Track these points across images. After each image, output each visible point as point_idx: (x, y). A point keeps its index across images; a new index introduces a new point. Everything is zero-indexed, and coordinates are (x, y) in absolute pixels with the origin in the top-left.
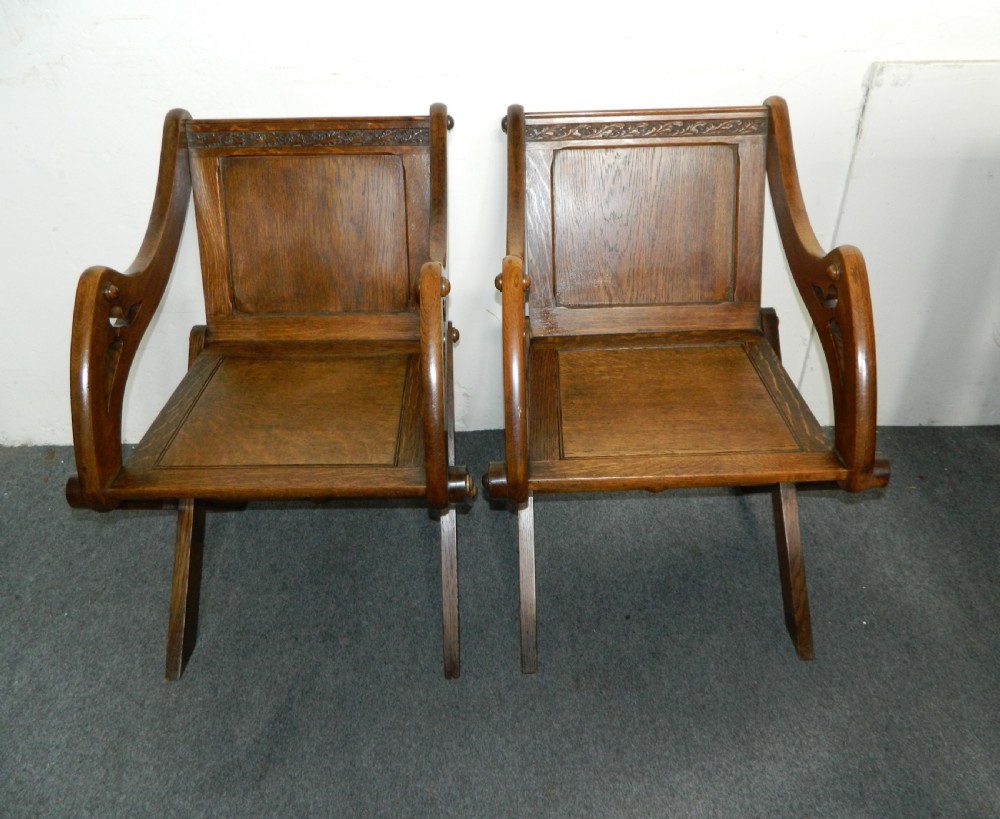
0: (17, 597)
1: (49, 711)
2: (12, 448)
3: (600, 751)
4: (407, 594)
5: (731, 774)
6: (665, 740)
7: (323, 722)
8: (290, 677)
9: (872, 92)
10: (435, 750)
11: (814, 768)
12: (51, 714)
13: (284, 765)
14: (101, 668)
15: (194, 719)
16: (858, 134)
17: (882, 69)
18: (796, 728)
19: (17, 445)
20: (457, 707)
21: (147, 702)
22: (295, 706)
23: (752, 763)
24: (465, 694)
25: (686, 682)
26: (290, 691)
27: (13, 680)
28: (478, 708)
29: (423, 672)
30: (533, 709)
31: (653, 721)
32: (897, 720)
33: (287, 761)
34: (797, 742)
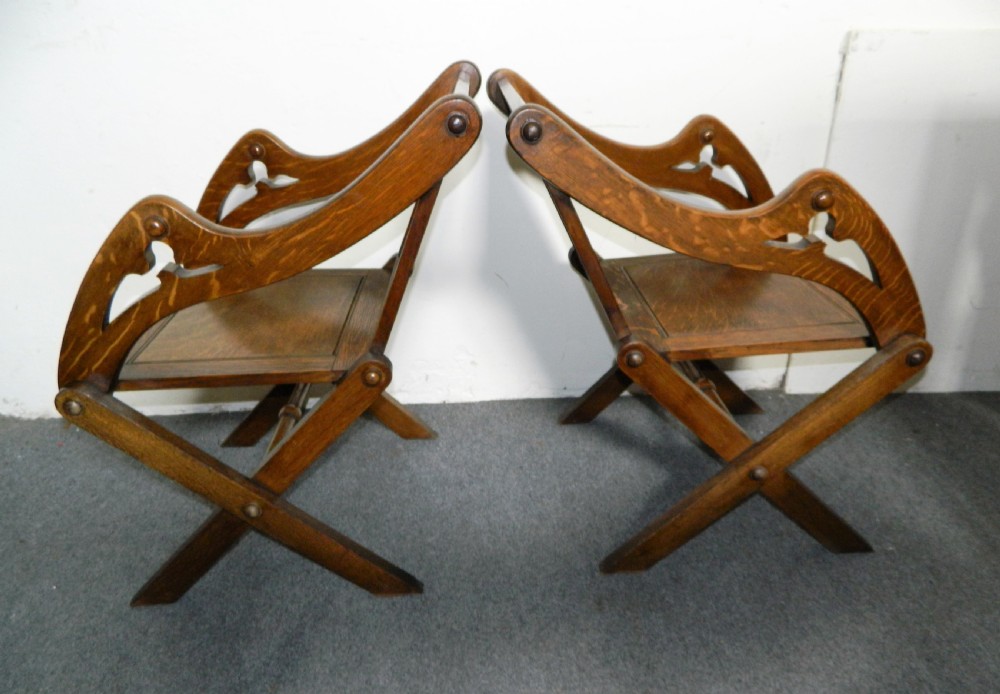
0: (22, 541)
1: (47, 640)
2: (29, 421)
3: (630, 666)
4: (421, 532)
5: (770, 686)
6: (696, 656)
7: (337, 645)
8: (302, 605)
9: (849, 57)
10: (456, 669)
11: (855, 678)
12: (48, 643)
13: (295, 685)
14: (104, 601)
15: (199, 645)
16: (837, 98)
17: (857, 35)
18: (831, 643)
19: (34, 417)
20: (477, 630)
21: (151, 630)
22: (307, 630)
23: (791, 675)
24: (484, 617)
25: (711, 603)
26: (302, 618)
27: (11, 614)
28: (499, 630)
29: (439, 598)
30: (556, 630)
31: (682, 639)
32: (933, 634)
33: (298, 681)
34: (834, 655)
